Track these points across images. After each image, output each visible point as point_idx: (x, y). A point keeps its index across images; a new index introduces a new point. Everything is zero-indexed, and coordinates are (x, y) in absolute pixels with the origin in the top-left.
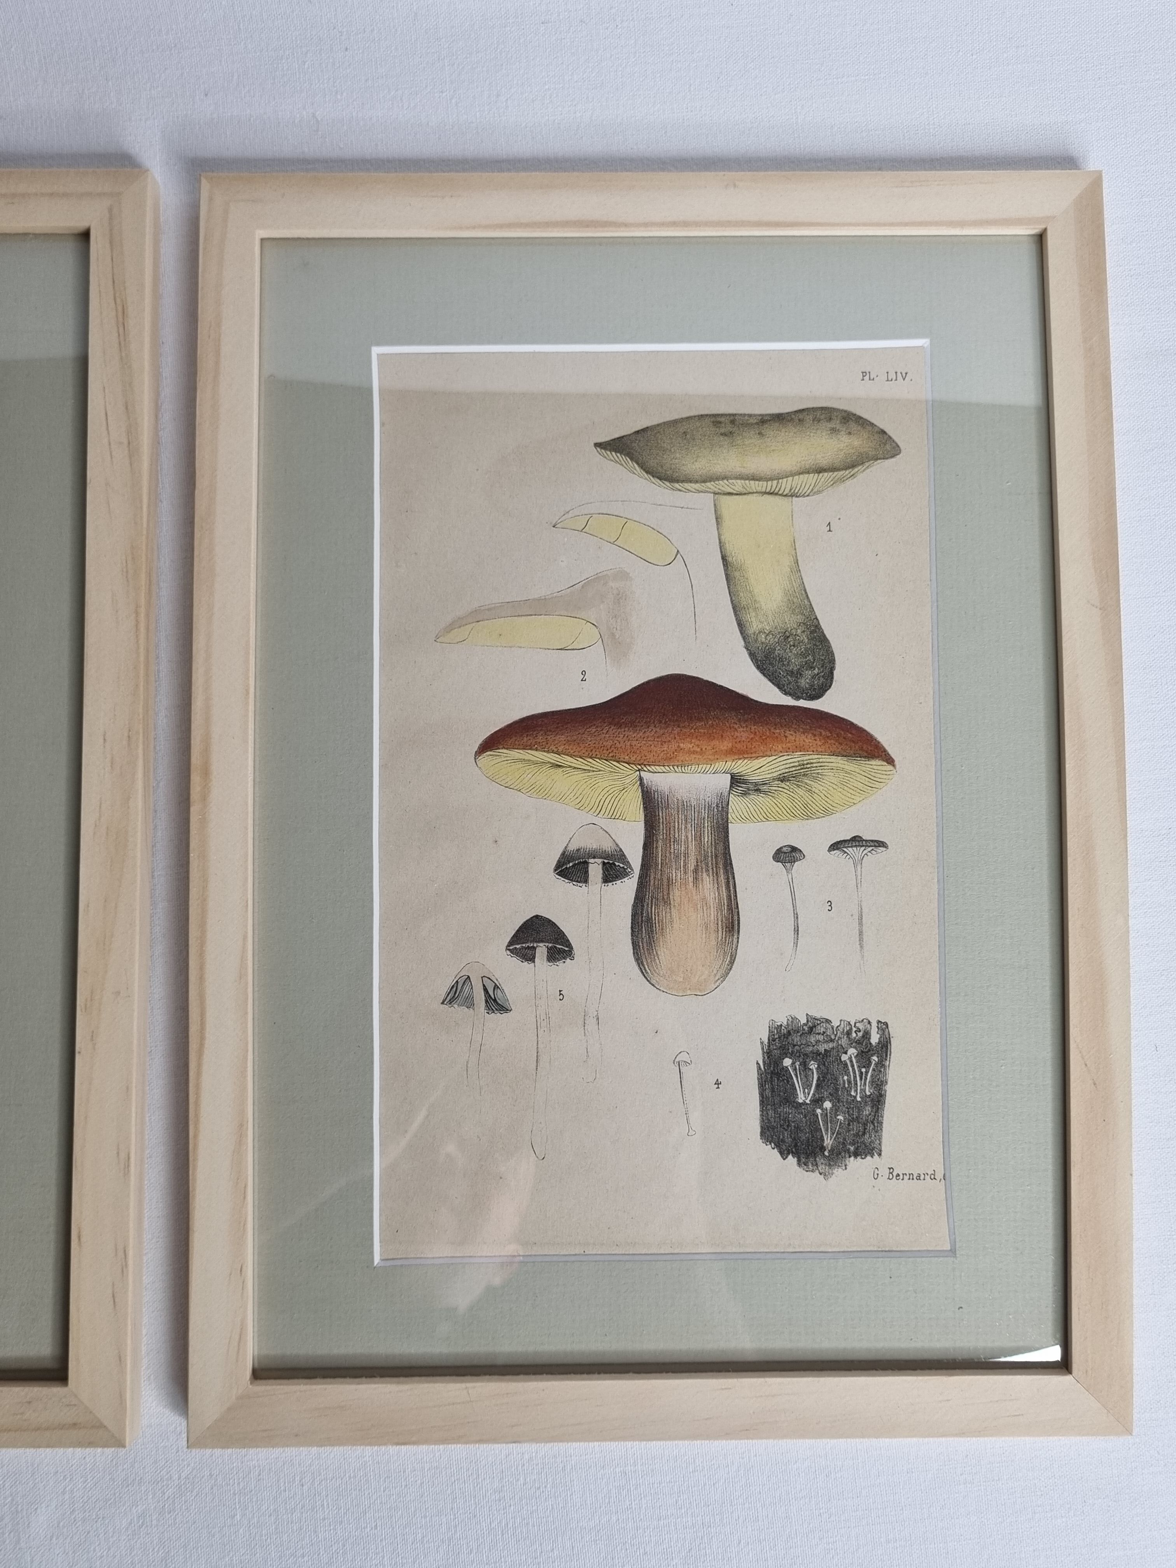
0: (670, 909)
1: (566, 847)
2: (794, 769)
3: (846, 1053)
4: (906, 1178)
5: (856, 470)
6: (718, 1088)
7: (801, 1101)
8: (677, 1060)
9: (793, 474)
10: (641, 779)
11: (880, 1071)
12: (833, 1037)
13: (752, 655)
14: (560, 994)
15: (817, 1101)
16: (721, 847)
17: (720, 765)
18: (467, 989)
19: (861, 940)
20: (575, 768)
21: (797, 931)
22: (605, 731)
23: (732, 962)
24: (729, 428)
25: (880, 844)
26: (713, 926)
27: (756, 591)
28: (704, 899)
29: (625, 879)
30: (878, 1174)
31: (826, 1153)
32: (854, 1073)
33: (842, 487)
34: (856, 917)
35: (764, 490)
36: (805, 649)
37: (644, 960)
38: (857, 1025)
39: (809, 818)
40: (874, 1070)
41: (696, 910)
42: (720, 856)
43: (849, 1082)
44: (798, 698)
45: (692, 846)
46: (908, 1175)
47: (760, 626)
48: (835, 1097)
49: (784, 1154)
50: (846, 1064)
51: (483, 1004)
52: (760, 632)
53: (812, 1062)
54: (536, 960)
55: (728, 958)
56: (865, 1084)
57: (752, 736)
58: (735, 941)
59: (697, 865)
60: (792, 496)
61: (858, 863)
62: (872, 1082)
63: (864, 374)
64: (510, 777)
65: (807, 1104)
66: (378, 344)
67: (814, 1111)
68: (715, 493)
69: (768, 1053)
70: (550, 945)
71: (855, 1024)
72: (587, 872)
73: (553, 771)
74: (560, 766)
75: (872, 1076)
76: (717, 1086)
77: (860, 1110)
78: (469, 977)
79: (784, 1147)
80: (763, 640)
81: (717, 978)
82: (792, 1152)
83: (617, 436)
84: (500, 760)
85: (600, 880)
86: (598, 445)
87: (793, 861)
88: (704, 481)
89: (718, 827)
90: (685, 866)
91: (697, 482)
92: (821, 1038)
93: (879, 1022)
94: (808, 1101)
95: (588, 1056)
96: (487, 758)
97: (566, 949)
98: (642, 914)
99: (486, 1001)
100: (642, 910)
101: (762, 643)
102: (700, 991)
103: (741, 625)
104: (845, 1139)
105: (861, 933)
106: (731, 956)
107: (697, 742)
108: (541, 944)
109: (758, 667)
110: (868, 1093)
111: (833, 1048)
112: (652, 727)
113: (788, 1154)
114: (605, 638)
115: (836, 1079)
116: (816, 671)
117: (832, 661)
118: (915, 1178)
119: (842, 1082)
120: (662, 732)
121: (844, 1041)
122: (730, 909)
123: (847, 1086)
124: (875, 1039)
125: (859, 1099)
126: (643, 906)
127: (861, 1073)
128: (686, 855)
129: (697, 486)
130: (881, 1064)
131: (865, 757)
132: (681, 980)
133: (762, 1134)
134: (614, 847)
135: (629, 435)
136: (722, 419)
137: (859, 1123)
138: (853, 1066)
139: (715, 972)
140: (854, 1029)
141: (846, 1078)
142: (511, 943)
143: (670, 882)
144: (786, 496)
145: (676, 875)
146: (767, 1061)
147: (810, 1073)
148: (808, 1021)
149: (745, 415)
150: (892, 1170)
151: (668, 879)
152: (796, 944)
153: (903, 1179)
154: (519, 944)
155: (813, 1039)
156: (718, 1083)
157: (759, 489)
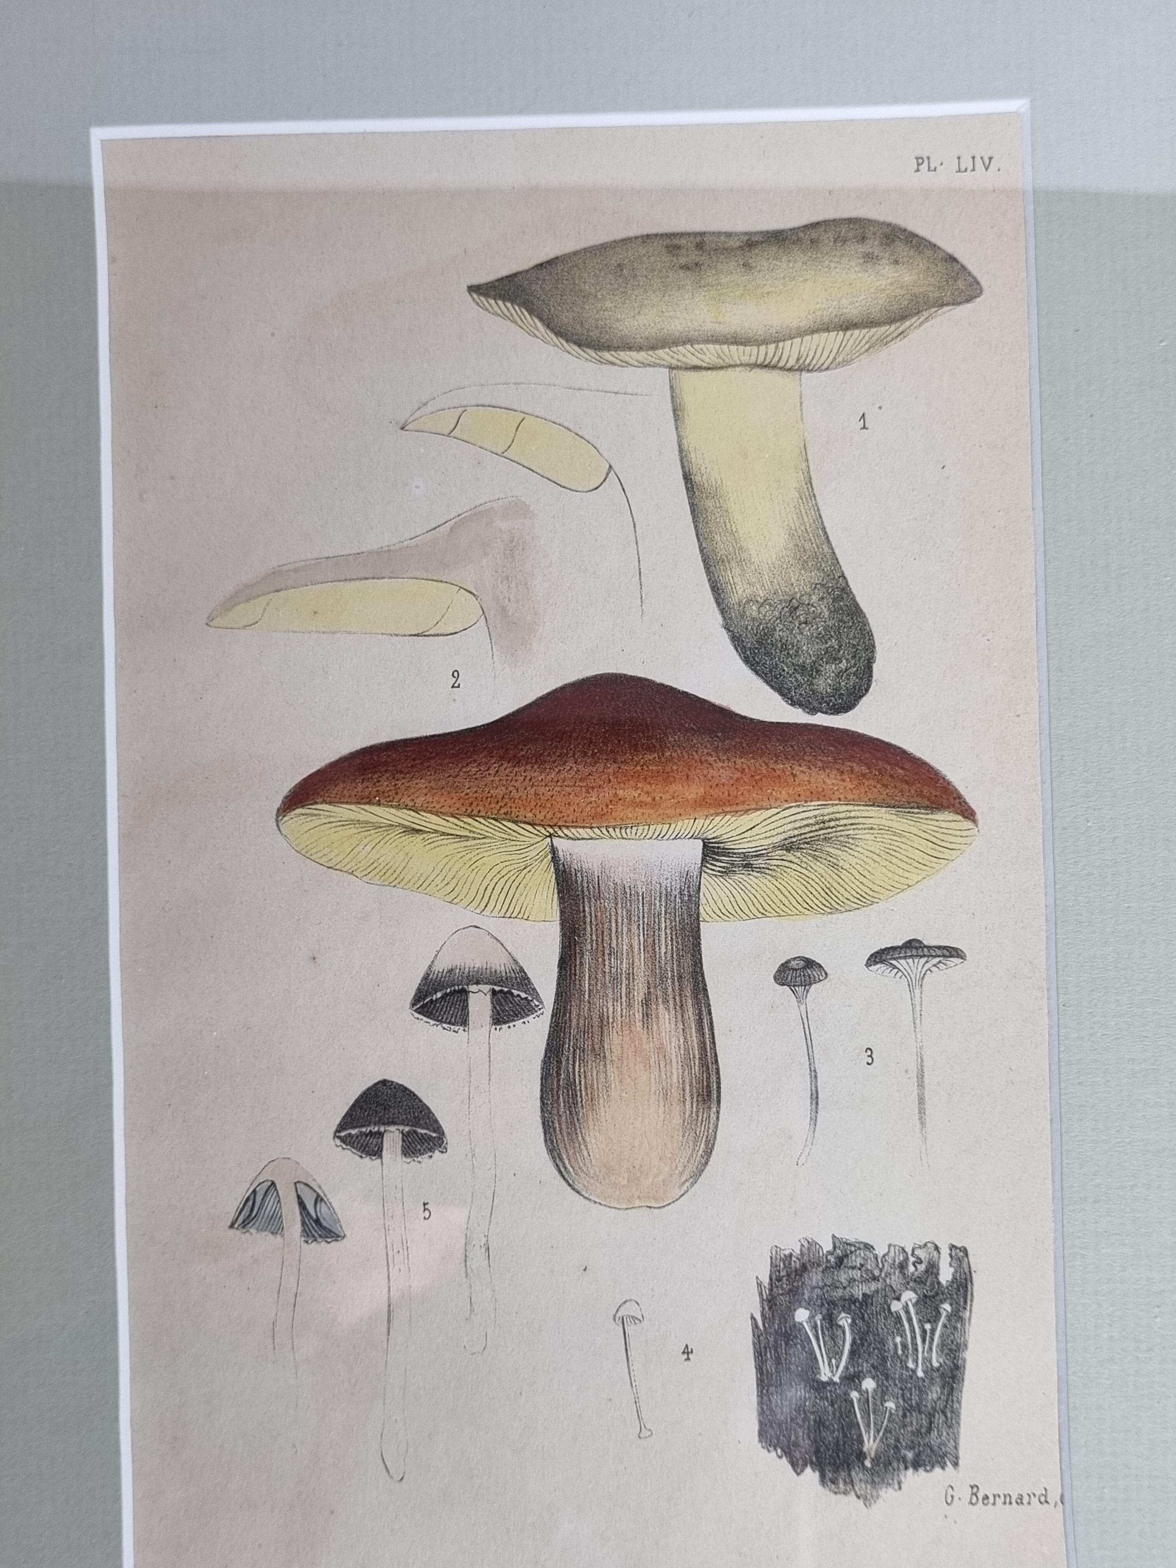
0: (605, 1066)
1: (430, 967)
2: (807, 829)
3: (898, 1299)
4: (999, 1501)
5: (908, 323)
6: (688, 1359)
7: (824, 1379)
8: (619, 1314)
9: (801, 333)
10: (554, 850)
11: (955, 1328)
12: (877, 1273)
13: (737, 641)
14: (425, 1210)
15: (852, 1379)
16: (688, 961)
17: (684, 825)
18: (270, 1202)
19: (922, 1111)
20: (443, 834)
21: (815, 1098)
22: (492, 772)
23: (708, 1152)
24: (694, 256)
25: (952, 952)
26: (675, 1093)
27: (741, 532)
28: (661, 1049)
29: (530, 1018)
30: (952, 1497)
31: (868, 1463)
32: (913, 1331)
33: (884, 353)
34: (914, 1074)
35: (753, 360)
36: (825, 629)
37: (563, 1152)
38: (917, 1252)
39: (834, 910)
40: (945, 1326)
41: (648, 1066)
42: (687, 976)
43: (905, 1346)
44: (813, 711)
45: (640, 961)
46: (1002, 1497)
47: (748, 592)
48: (881, 1372)
49: (797, 1466)
50: (899, 1318)
51: (298, 1227)
52: (748, 602)
53: (843, 1315)
54: (384, 1152)
55: (703, 1146)
56: (931, 1349)
57: (738, 775)
58: (713, 1116)
59: (649, 993)
60: (800, 370)
61: (915, 985)
62: (942, 1345)
63: (920, 161)
64: (336, 852)
65: (835, 1384)
66: (102, 122)
67: (846, 1394)
68: (671, 368)
69: (769, 1301)
70: (407, 1129)
71: (913, 1250)
72: (465, 1007)
73: (407, 839)
74: (418, 831)
75: (942, 1336)
76: (685, 1356)
77: (921, 1392)
78: (273, 1183)
79: (798, 1455)
80: (755, 614)
81: (683, 1179)
82: (812, 1463)
83: (505, 272)
84: (318, 822)
85: (488, 1020)
86: (473, 289)
87: (808, 983)
88: (653, 348)
89: (683, 929)
90: (628, 994)
91: (640, 349)
92: (856, 1274)
93: (953, 1247)
94: (836, 1379)
95: (472, 1311)
96: (297, 819)
97: (434, 1135)
98: (558, 1074)
99: (303, 1223)
100: (559, 1068)
101: (753, 619)
102: (656, 1200)
103: (716, 589)
104: (897, 1440)
105: (921, 1100)
106: (707, 1145)
107: (647, 788)
108: (392, 1128)
109: (746, 660)
110: (936, 1364)
111: (877, 1292)
112: (570, 763)
113: (805, 1465)
114: (491, 614)
115: (883, 1342)
116: (843, 665)
117: (871, 648)
118: (1013, 1501)
119: (891, 1346)
120: (587, 770)
121: (895, 1280)
122: (704, 1064)
123: (900, 1352)
124: (946, 1275)
125: (920, 1374)
126: (559, 1062)
127: (924, 1332)
128: (630, 976)
129: (641, 356)
130: (956, 1317)
131: (926, 808)
132: (625, 1182)
133: (762, 1434)
134: (510, 965)
135: (527, 271)
136: (683, 242)
137: (920, 1412)
138: (910, 1320)
139: (680, 1169)
140: (912, 1259)
141: (898, 1339)
142: (341, 1127)
143: (603, 1022)
144: (790, 370)
145: (614, 1009)
146: (768, 1314)
147: (839, 1332)
148: (835, 1247)
149: (720, 234)
150: (975, 1490)
151: (601, 1017)
152: (814, 1121)
153: (994, 1504)
154: (354, 1127)
155: (843, 1277)
156: (687, 1352)
157: (745, 359)
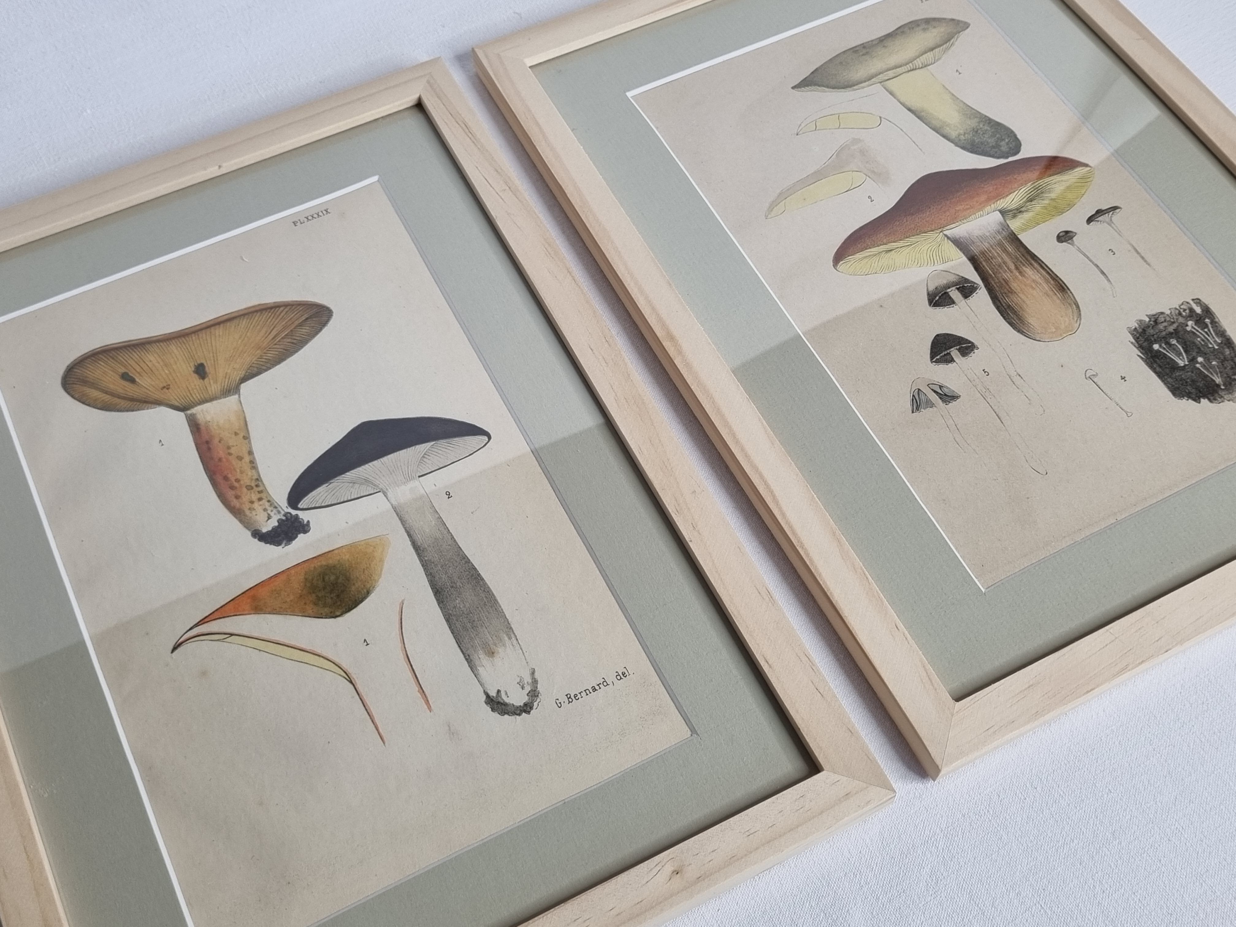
0: (1017, 295)
1: (927, 290)
2: (1033, 193)
3: (1187, 325)
5: (952, 41)
6: (1125, 381)
7: (1182, 365)
8: (1087, 376)
9: (918, 57)
10: (946, 235)
11: (1216, 326)
12: (1172, 320)
13: (963, 148)
14: (985, 372)
15: (1193, 360)
16: (1022, 250)
17: (988, 209)
18: (923, 397)
19: (1146, 261)
20: (901, 247)
21: (1103, 273)
22: (905, 221)
23: (1078, 307)
24: (864, 51)
25: (1115, 208)
26: (1051, 293)
27: (940, 117)
28: (1034, 281)
29: (978, 291)
31: (1223, 387)
32: (1202, 334)
33: (950, 52)
34: (1133, 250)
35: (907, 70)
36: (992, 132)
37: (1023, 330)
38: (1182, 307)
39: (1063, 213)
40: (1212, 327)
41: (1033, 288)
42: (1026, 255)
43: (1203, 340)
44: (1007, 157)
45: (1004, 256)
47: (957, 133)
48: (1200, 353)
49: (1197, 399)
50: (1193, 332)
51: (940, 401)
52: (959, 136)
53: (1171, 340)
54: (955, 359)
55: (1074, 306)
56: (1214, 338)
57: (995, 187)
58: (1070, 294)
59: (1016, 265)
60: (925, 66)
61: (1111, 222)
62: (1217, 334)
64: (865, 269)
65: (1187, 365)
66: (628, 91)
67: (1195, 367)
68: (881, 82)
69: (1140, 347)
70: (958, 347)
71: (1180, 307)
72: (950, 298)
73: (889, 254)
74: (891, 250)
75: (1214, 331)
76: (1123, 380)
77: (1223, 354)
78: (919, 390)
79: (1193, 396)
80: (964, 138)
81: (1076, 319)
82: (1201, 397)
83: (802, 79)
84: (851, 263)
85: (962, 298)
86: (793, 88)
87: (1071, 238)
88: (870, 79)
89: (1012, 240)
90: (1008, 268)
91: (865, 82)
92: (1165, 324)
93: (1193, 300)
94: (1187, 363)
95: (1029, 400)
96: (843, 266)
97: (970, 345)
98: (1002, 305)
99: (941, 398)
100: (1001, 303)
101: (965, 140)
102: (1071, 331)
103: (944, 136)
104: (1227, 374)
105: (1143, 258)
106: (1075, 304)
107: (965, 203)
108: (952, 349)
109: (972, 152)
110: (1220, 342)
111: (1178, 326)
112: (932, 207)
113: (1199, 399)
114: (870, 175)
115: (1194, 343)
116: (1007, 140)
117: (1012, 132)
119: (1198, 343)
120: (940, 207)
121: (1181, 320)
122: (1054, 279)
123: (1203, 343)
124: (1198, 310)
125: (1216, 347)
126: (999, 301)
127: (1206, 333)
128: (1004, 263)
129: (867, 83)
130: (1214, 322)
131: (1070, 169)
132: (1054, 330)
133: (1174, 394)
134: (957, 277)
135: (809, 76)
136: (858, 48)
137: (1227, 361)
138: (1198, 331)
139: (1072, 317)
140: (1182, 310)
141: (1199, 339)
142: (932, 358)
143: (1006, 282)
144: (922, 68)
145: (1007, 276)
146: (1144, 352)
147: (1175, 347)
148: (1150, 318)
149: (869, 42)
151: (1003, 279)
152: (1109, 280)
154: (937, 356)
155: (1161, 327)
156: (1123, 378)
157: (904, 71)
